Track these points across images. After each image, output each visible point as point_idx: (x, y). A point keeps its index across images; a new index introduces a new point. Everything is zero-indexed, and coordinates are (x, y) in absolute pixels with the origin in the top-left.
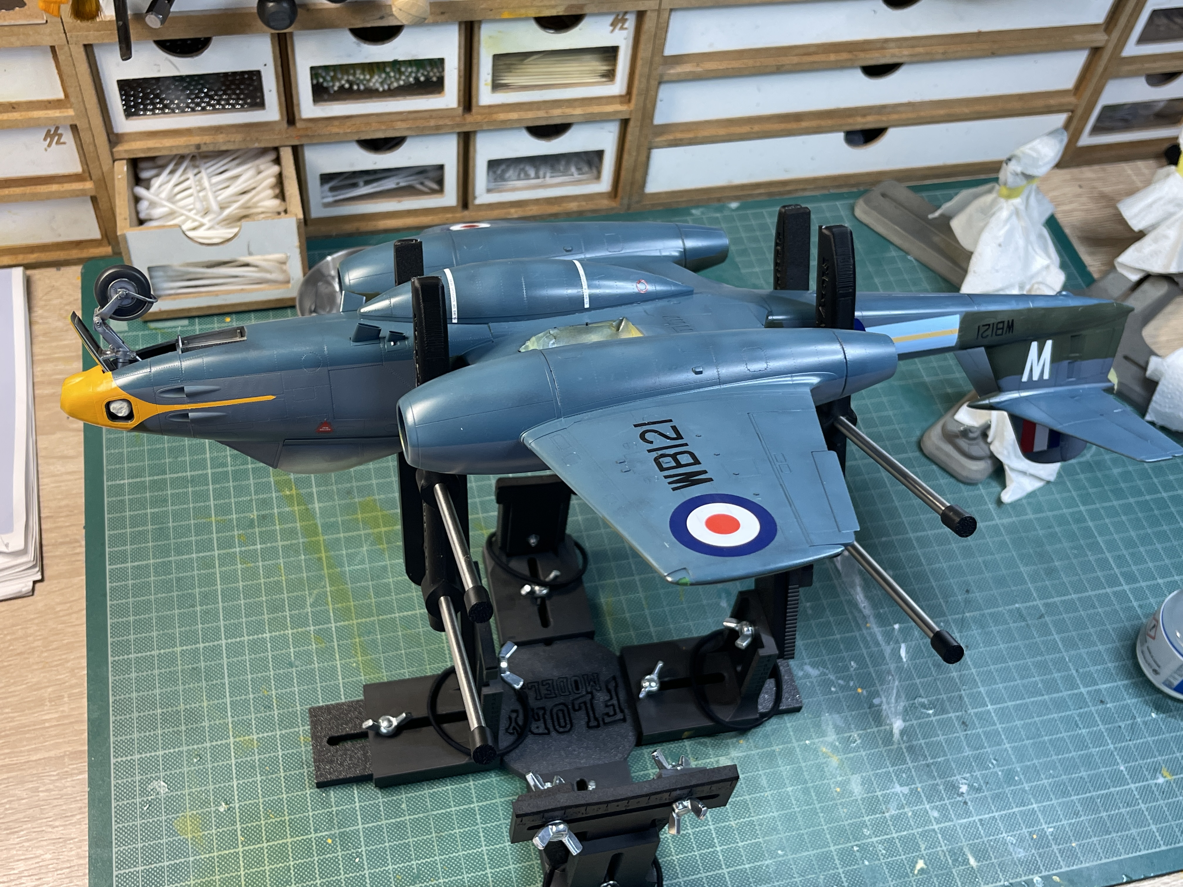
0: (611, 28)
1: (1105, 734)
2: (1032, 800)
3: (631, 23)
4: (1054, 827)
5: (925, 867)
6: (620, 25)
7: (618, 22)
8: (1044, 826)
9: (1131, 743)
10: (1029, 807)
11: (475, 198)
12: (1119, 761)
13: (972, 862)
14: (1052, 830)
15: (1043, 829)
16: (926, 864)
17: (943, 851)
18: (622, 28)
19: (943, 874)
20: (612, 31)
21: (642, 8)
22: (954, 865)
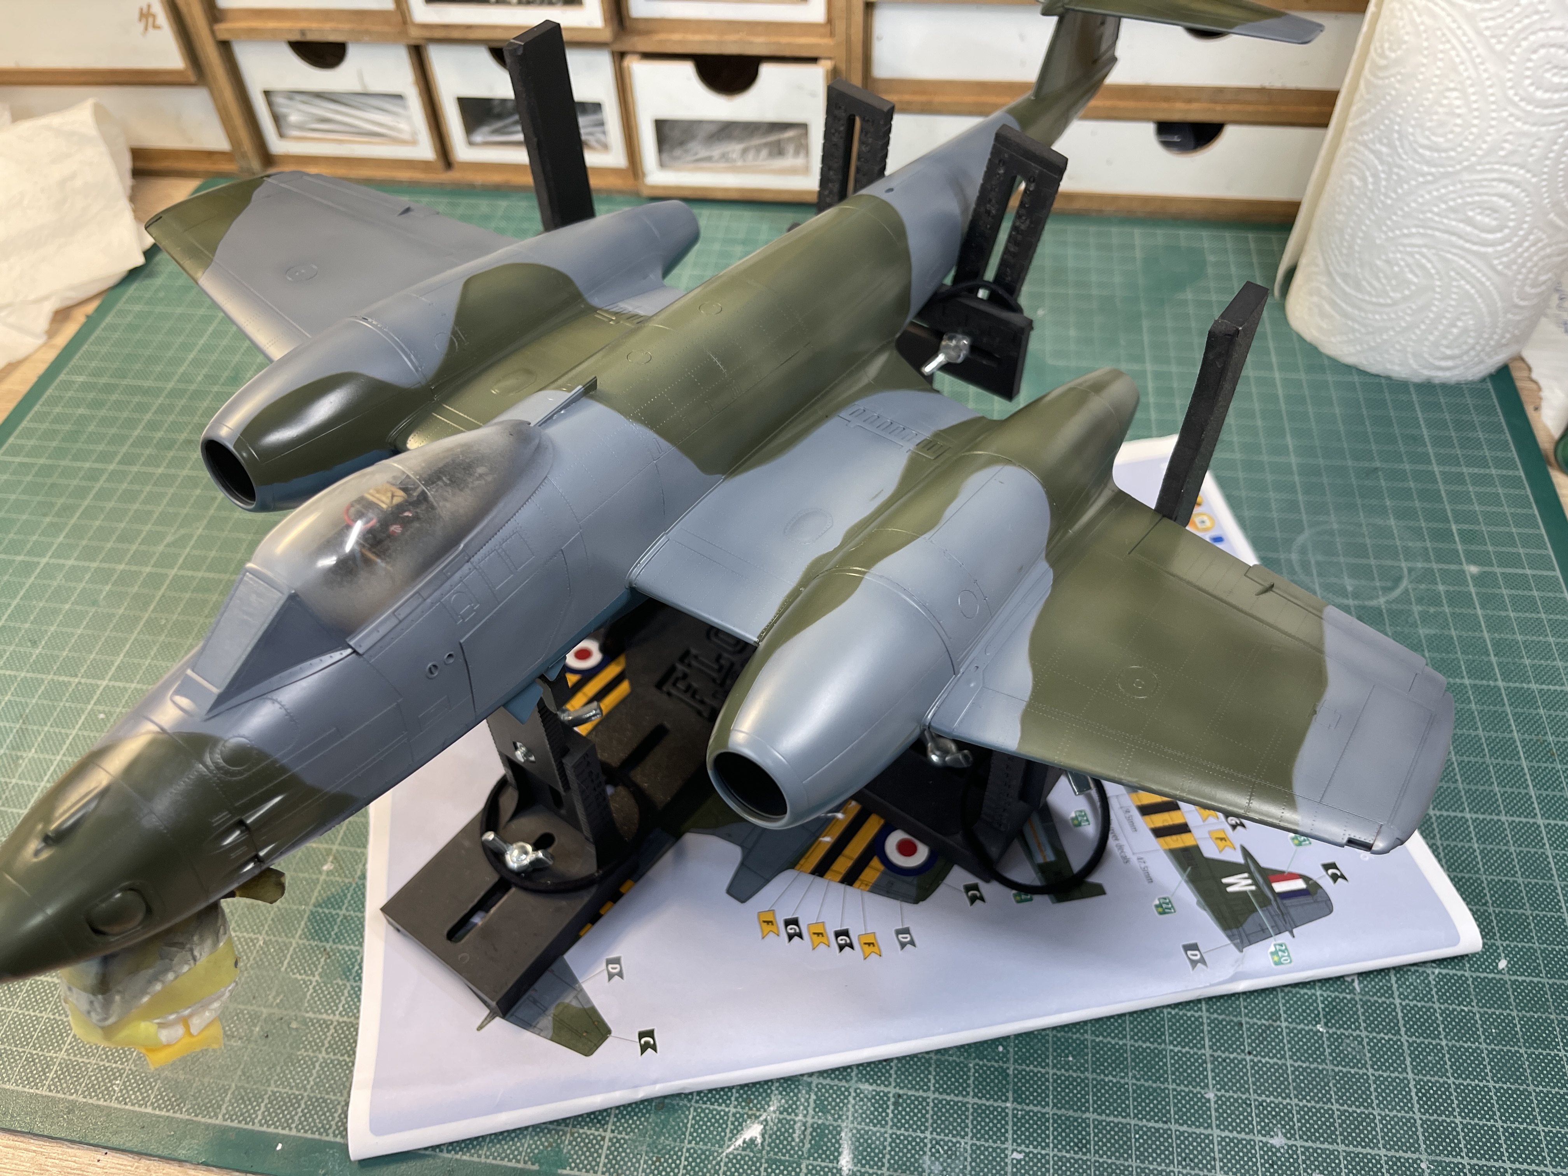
1: (1206, 1028)
2: (1010, 1095)
4: (1027, 1154)
5: (759, 1140)
8: (1009, 1145)
9: (1248, 1058)
10: (999, 1103)
12: (1211, 1082)
13: (846, 1161)
14: (1021, 1156)
15: (1003, 1151)
16: (763, 1136)
17: (804, 1124)
19: (782, 1163)
22: (810, 1155)
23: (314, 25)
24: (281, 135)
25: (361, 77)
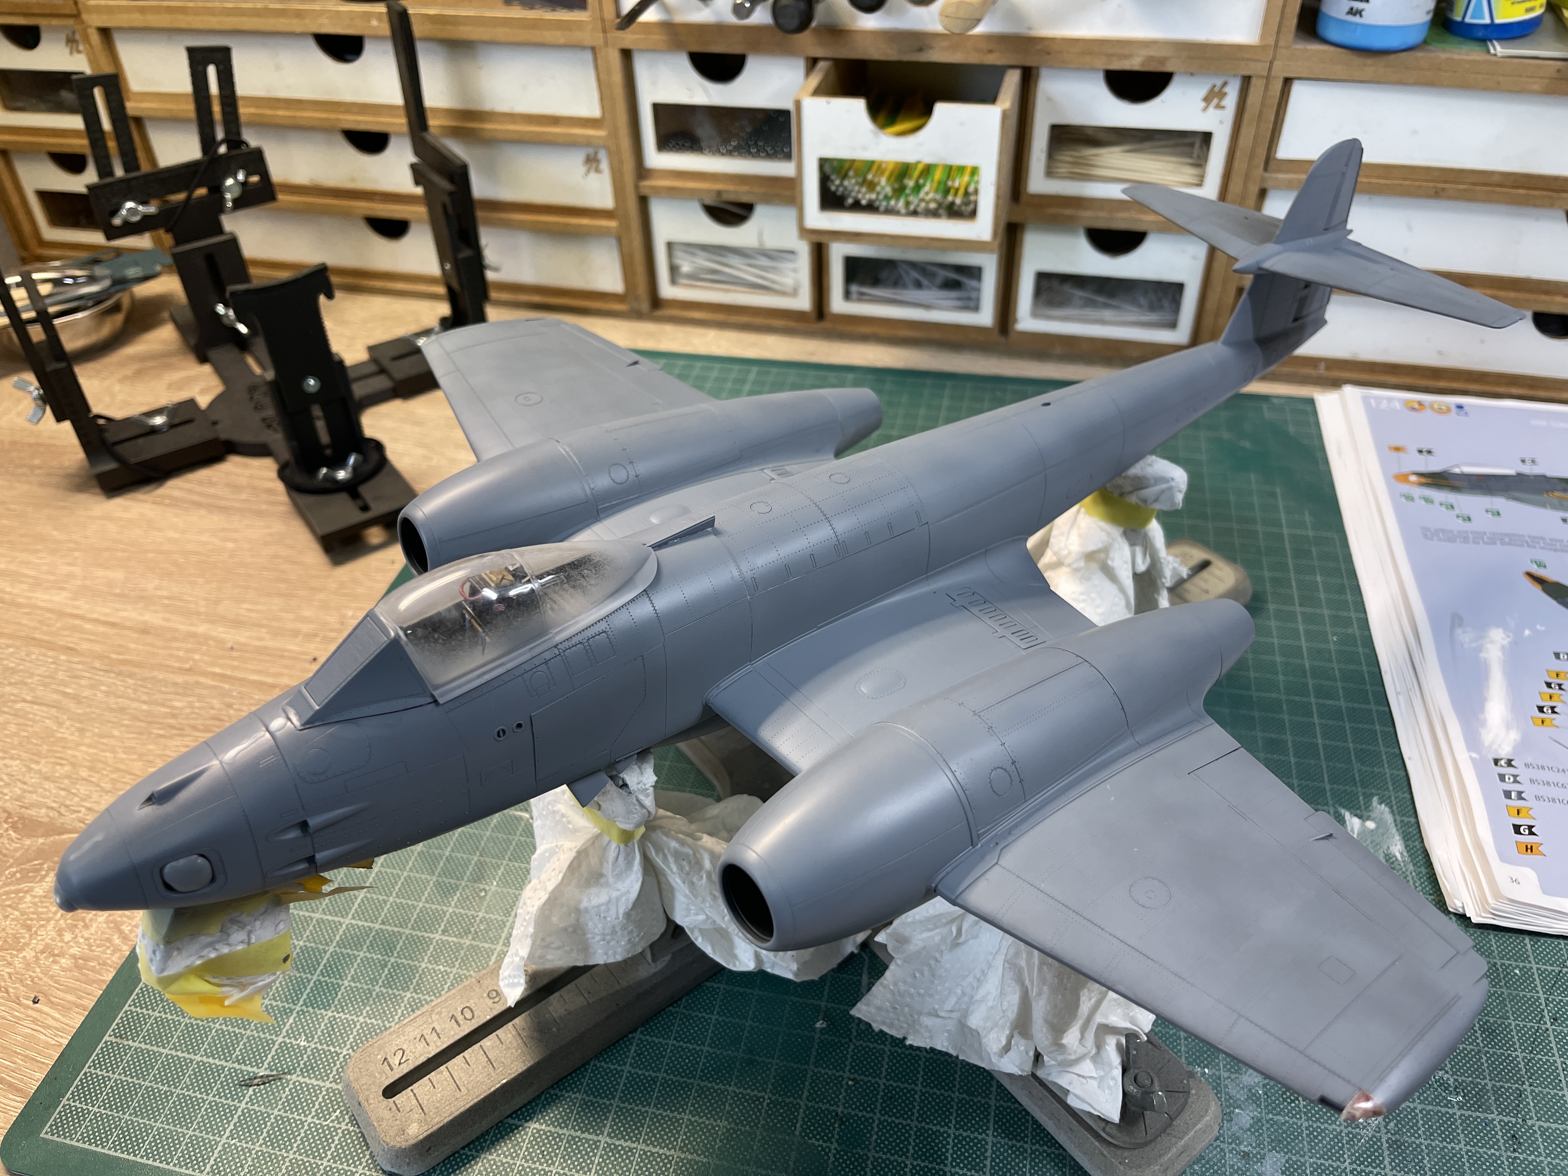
0: (1203, 104)
3: (1231, 100)
6: (1215, 101)
7: (1214, 97)
11: (1015, 321)
18: (1219, 107)
20: (1205, 109)
21: (1246, 73)
23: (730, 187)
24: (673, 281)
25: (760, 235)
